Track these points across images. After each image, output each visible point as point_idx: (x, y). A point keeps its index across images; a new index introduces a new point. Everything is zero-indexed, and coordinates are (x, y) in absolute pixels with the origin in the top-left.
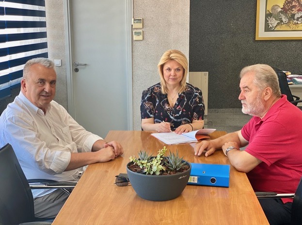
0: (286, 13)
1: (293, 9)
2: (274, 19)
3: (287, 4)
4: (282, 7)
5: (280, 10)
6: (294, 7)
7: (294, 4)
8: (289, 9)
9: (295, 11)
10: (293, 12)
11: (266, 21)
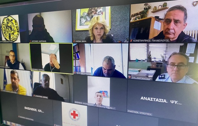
0: (89, 15)
1: (92, 13)
2: (84, 19)
3: (89, 11)
4: (87, 12)
5: (86, 14)
6: (93, 12)
7: (93, 10)
8: (90, 13)
9: (93, 14)
10: (92, 15)
11: (80, 20)
